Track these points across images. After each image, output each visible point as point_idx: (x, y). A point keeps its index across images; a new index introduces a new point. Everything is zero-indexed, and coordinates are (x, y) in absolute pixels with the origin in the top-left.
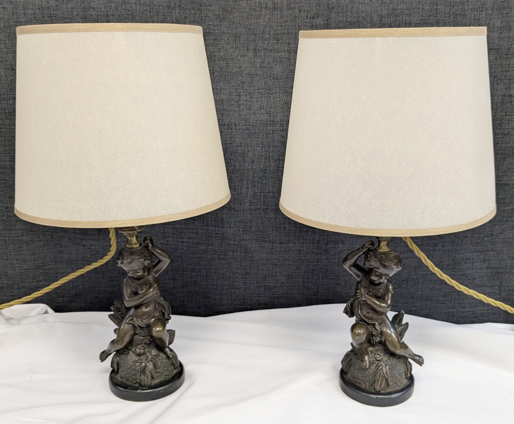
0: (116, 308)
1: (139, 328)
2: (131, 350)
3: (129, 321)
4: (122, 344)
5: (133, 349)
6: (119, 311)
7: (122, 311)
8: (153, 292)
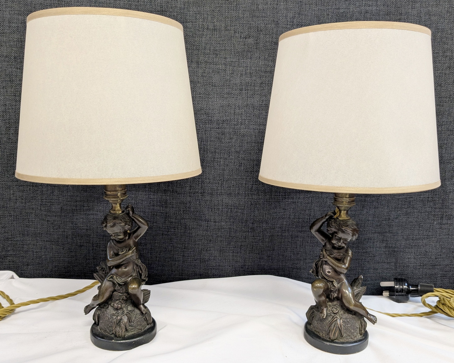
0: (101, 268)
1: (117, 285)
2: (110, 304)
3: (109, 279)
4: (102, 299)
5: (112, 304)
6: (104, 271)
7: (106, 271)
8: (131, 254)
